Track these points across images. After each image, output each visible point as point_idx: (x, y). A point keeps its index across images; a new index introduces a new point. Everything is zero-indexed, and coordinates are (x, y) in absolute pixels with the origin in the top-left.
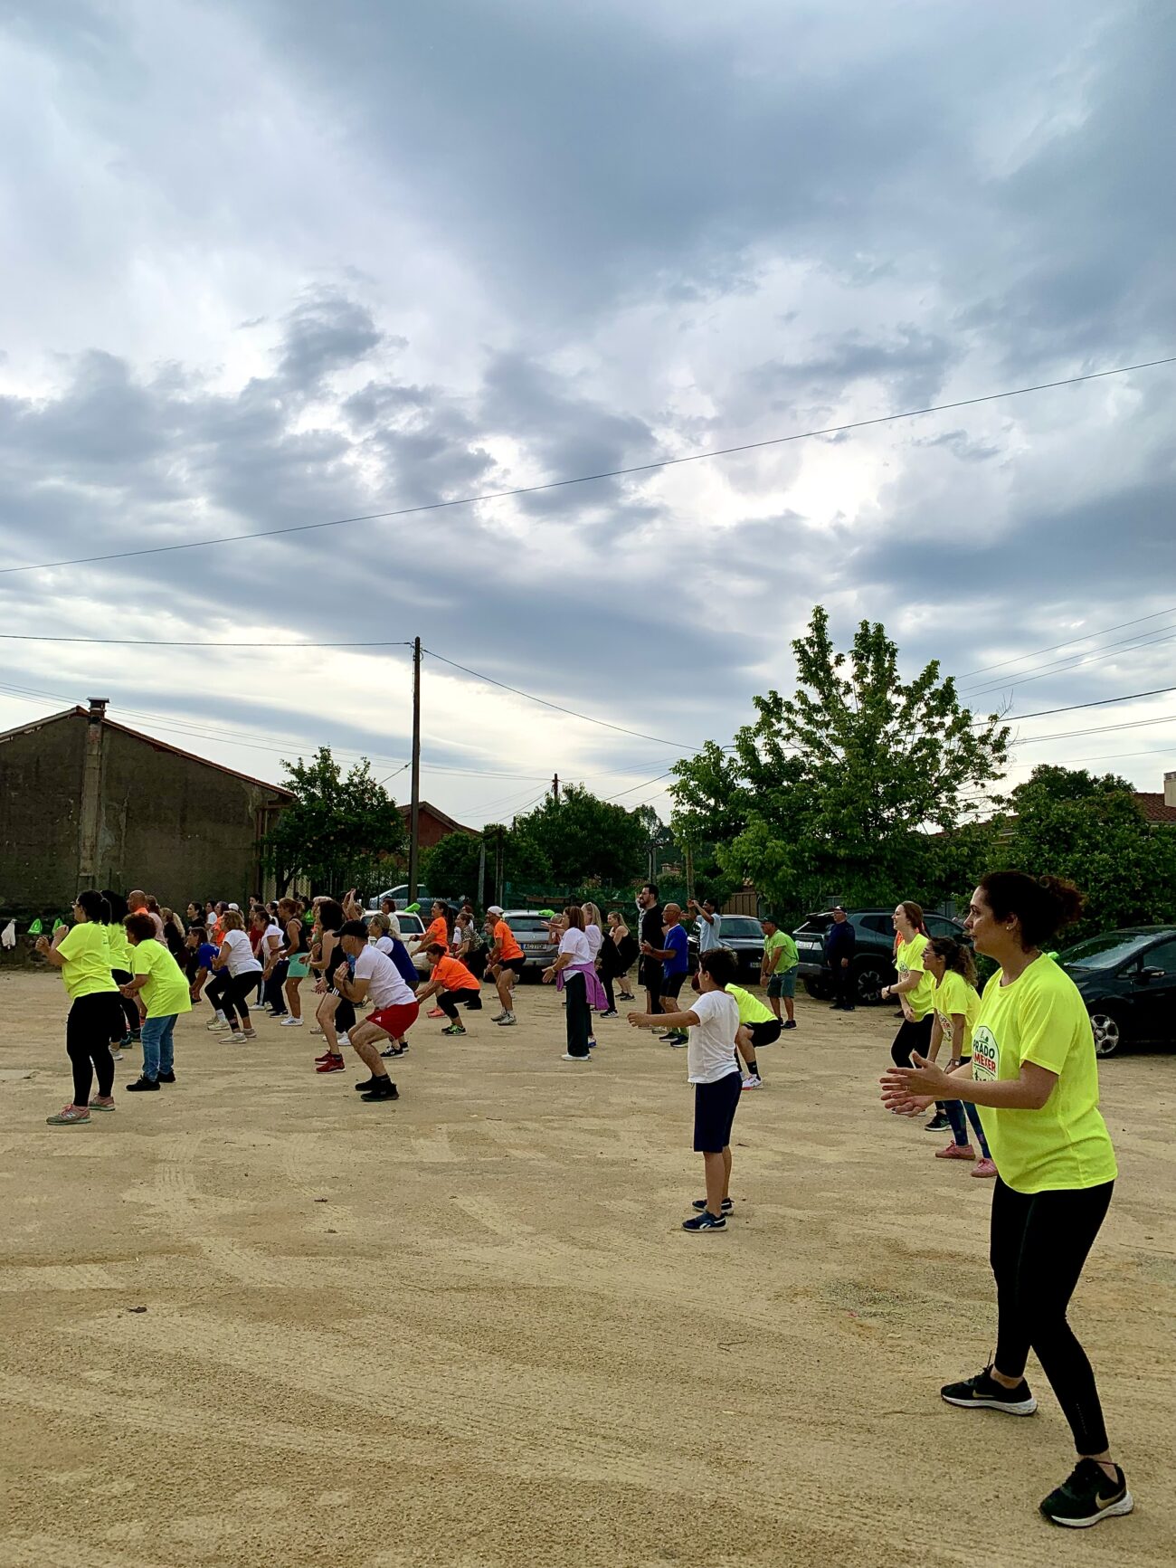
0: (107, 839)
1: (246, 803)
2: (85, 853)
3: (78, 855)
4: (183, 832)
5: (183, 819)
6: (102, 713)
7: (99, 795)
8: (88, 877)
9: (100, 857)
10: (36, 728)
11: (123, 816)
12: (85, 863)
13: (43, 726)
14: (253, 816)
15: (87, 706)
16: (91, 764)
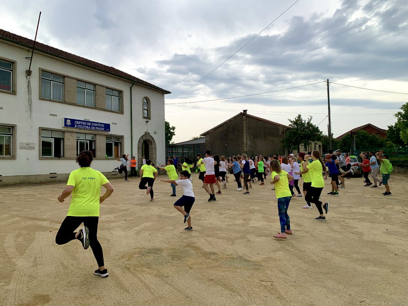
0: (249, 143)
1: (279, 132)
2: (245, 146)
3: (244, 146)
4: (265, 139)
5: (265, 137)
6: (246, 113)
7: (247, 133)
8: (245, 152)
9: (248, 147)
10: (233, 119)
11: (252, 137)
12: (245, 148)
13: (235, 118)
14: (281, 134)
15: (243, 112)
16: (245, 125)
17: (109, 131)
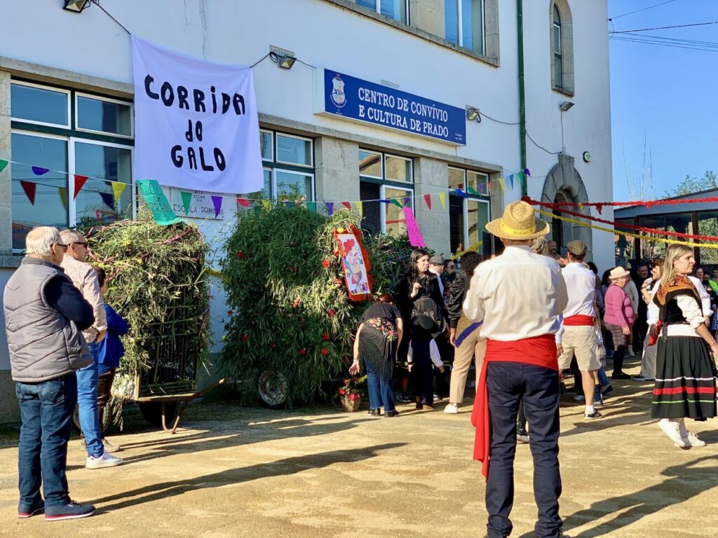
17: (464, 142)
